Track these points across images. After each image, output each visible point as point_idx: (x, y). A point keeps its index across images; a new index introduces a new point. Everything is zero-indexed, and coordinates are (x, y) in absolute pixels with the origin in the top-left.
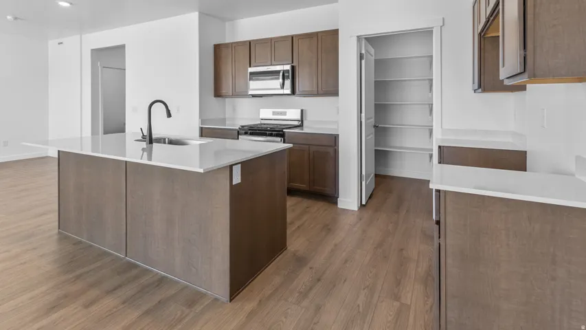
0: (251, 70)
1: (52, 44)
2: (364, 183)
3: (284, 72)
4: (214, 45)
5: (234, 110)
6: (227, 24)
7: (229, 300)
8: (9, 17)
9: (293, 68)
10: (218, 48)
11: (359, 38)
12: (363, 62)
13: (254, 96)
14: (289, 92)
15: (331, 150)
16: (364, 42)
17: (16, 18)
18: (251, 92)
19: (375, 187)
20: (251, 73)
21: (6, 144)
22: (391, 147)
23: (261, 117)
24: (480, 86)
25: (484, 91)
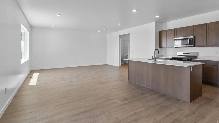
0: (175, 39)
1: (108, 35)
3: (190, 39)
4: (159, 31)
5: (166, 52)
6: (163, 24)
7: (190, 102)
9: (194, 37)
13: (175, 47)
14: (193, 46)
15: (216, 67)
17: (106, 30)
18: (174, 46)
20: (175, 40)
23: (178, 54)
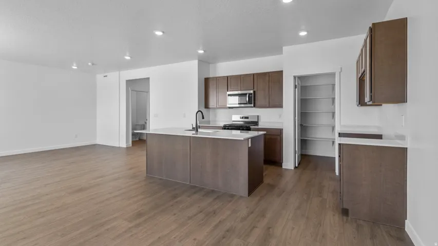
0: (228, 93)
1: (99, 77)
2: (297, 155)
3: (250, 94)
4: (205, 78)
5: (215, 116)
6: (211, 66)
7: (247, 195)
8: (89, 64)
9: (254, 92)
10: (207, 80)
11: (295, 77)
12: (297, 89)
13: (230, 108)
14: (252, 105)
15: (279, 137)
16: (297, 78)
18: (228, 106)
19: (301, 160)
20: (229, 95)
21: (76, 136)
22: (308, 138)
23: (233, 120)
24: (360, 104)
25: (362, 105)
